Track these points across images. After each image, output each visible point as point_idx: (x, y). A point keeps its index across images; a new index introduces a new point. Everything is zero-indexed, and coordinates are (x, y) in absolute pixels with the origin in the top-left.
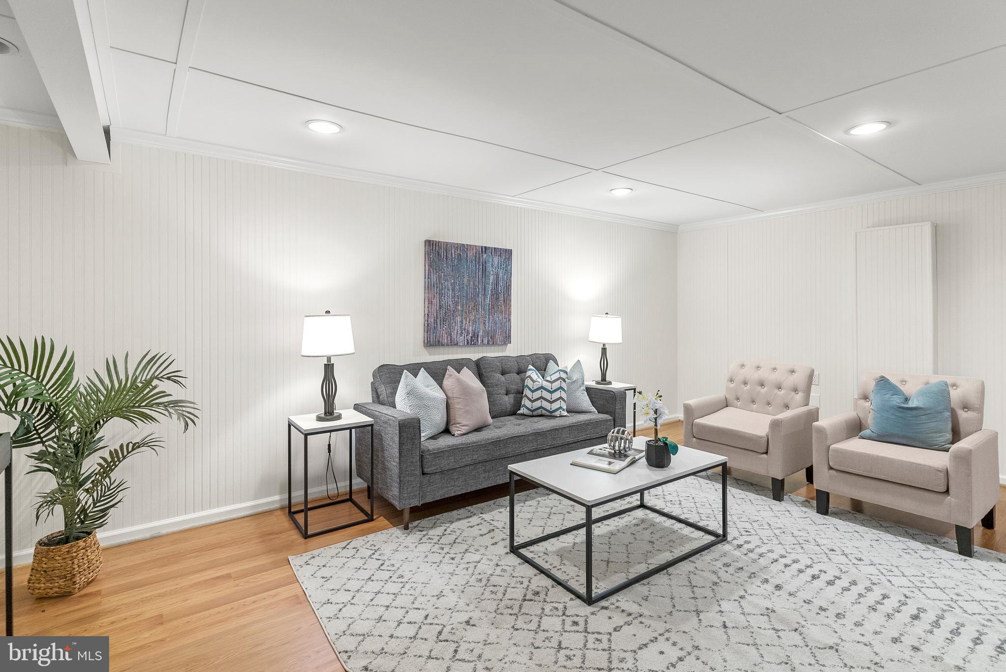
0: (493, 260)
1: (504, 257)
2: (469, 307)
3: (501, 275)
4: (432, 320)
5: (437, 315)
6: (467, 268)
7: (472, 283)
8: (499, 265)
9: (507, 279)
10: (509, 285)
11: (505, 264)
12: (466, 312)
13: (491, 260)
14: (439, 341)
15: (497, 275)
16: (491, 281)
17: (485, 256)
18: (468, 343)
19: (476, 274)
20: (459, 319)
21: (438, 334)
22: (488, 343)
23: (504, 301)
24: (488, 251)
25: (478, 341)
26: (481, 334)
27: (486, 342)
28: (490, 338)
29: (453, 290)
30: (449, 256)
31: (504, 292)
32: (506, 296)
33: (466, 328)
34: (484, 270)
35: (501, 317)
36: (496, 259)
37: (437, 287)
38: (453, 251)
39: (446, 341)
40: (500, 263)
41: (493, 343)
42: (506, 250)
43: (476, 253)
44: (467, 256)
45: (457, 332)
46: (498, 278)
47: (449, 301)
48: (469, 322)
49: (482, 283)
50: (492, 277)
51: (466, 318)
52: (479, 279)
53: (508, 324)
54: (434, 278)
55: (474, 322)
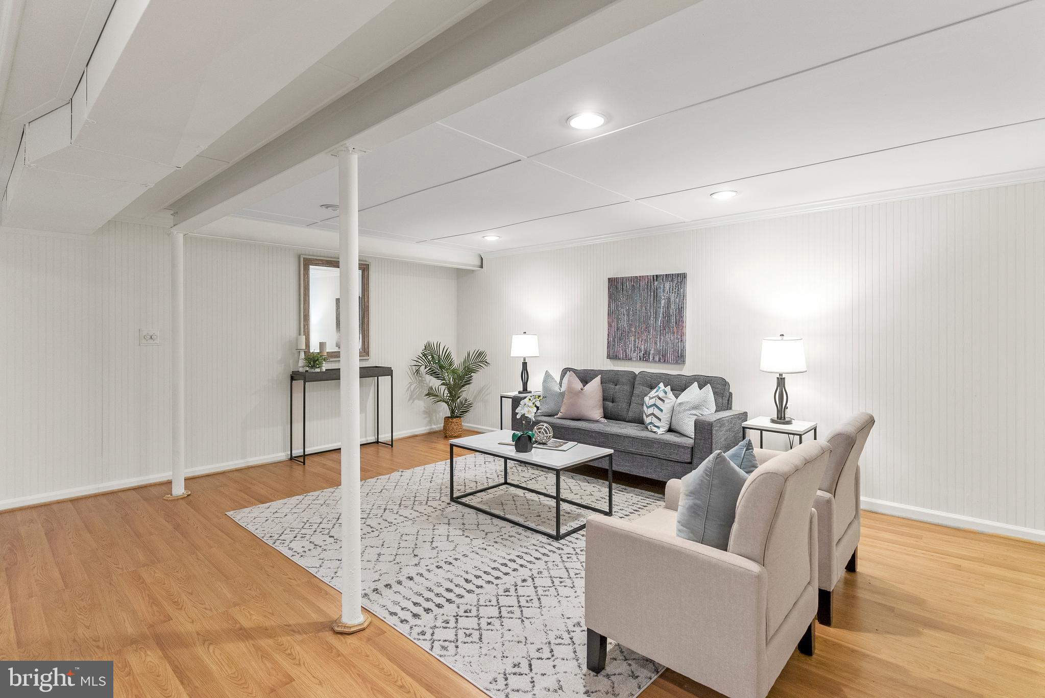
0: (664, 286)
1: (676, 282)
2: (641, 329)
3: (672, 299)
4: (612, 339)
5: (615, 335)
6: (639, 296)
7: (644, 308)
8: (671, 290)
9: (679, 302)
10: (681, 308)
11: (677, 288)
12: (639, 333)
13: (662, 286)
14: (616, 356)
15: (669, 299)
16: (662, 305)
17: (656, 283)
18: (640, 359)
19: (647, 299)
20: (632, 338)
21: (616, 350)
22: (659, 361)
23: (676, 323)
24: (659, 279)
25: (649, 358)
26: (652, 352)
27: (657, 359)
28: (661, 356)
29: (628, 315)
30: (625, 288)
31: (676, 314)
32: (678, 318)
33: (639, 346)
34: (656, 296)
35: (672, 338)
36: (667, 285)
37: (615, 314)
38: (628, 284)
39: (622, 356)
40: (672, 287)
41: (665, 361)
42: (678, 274)
43: (647, 282)
44: (640, 286)
45: (631, 349)
46: (670, 301)
47: (624, 323)
48: (642, 342)
49: (654, 307)
50: (663, 302)
51: (639, 338)
52: (650, 305)
53: (681, 344)
54: (613, 306)
55: (646, 341)
